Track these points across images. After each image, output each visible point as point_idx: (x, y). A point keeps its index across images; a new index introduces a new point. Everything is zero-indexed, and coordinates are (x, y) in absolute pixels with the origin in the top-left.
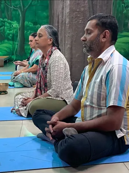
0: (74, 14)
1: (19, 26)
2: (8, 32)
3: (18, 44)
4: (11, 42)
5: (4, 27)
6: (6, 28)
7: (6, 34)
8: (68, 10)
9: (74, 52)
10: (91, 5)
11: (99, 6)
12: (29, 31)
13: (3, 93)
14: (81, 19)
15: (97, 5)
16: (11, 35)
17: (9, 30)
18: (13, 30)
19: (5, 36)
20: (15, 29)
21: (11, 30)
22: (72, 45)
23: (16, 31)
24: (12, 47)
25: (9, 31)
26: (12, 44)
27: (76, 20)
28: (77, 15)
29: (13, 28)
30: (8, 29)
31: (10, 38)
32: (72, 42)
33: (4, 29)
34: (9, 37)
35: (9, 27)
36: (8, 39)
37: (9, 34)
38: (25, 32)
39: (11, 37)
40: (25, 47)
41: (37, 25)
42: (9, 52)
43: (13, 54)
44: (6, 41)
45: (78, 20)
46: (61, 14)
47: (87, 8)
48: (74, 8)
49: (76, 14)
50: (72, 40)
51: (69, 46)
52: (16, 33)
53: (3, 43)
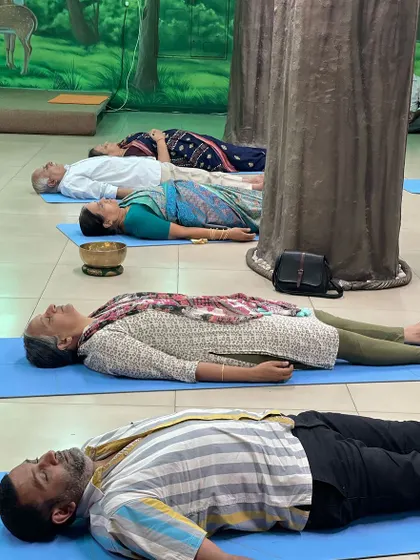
0: (312, 78)
1: (143, 4)
2: (109, 19)
3: (136, 58)
4: (118, 51)
5: (96, 4)
6: (102, 7)
7: (104, 24)
8: (295, 65)
9: (308, 173)
10: (357, 58)
11: (380, 60)
12: (173, 21)
13: (110, 273)
14: (327, 93)
15: (372, 58)
16: (116, 30)
17: (112, 13)
18: (123, 16)
19: (100, 31)
20: (130, 11)
21: (119, 16)
22: (303, 157)
23: (132, 20)
24: (119, 67)
25: (113, 16)
26: (121, 56)
27: (316, 94)
28: (318, 82)
29: (125, 9)
30: (109, 11)
31: (115, 38)
32: (303, 149)
33: (96, 12)
34: (112, 34)
35: (112, 8)
36: (109, 42)
37: (111, 27)
38: (160, 25)
39: (117, 35)
40: (160, 67)
41: (197, 6)
42: (109, 80)
43: (121, 86)
44: (102, 46)
45: (322, 96)
46: (277, 65)
47: (345, 66)
48: (312, 63)
49: (317, 78)
50: (304, 143)
51: (295, 157)
52: (132, 25)
53: (92, 54)
